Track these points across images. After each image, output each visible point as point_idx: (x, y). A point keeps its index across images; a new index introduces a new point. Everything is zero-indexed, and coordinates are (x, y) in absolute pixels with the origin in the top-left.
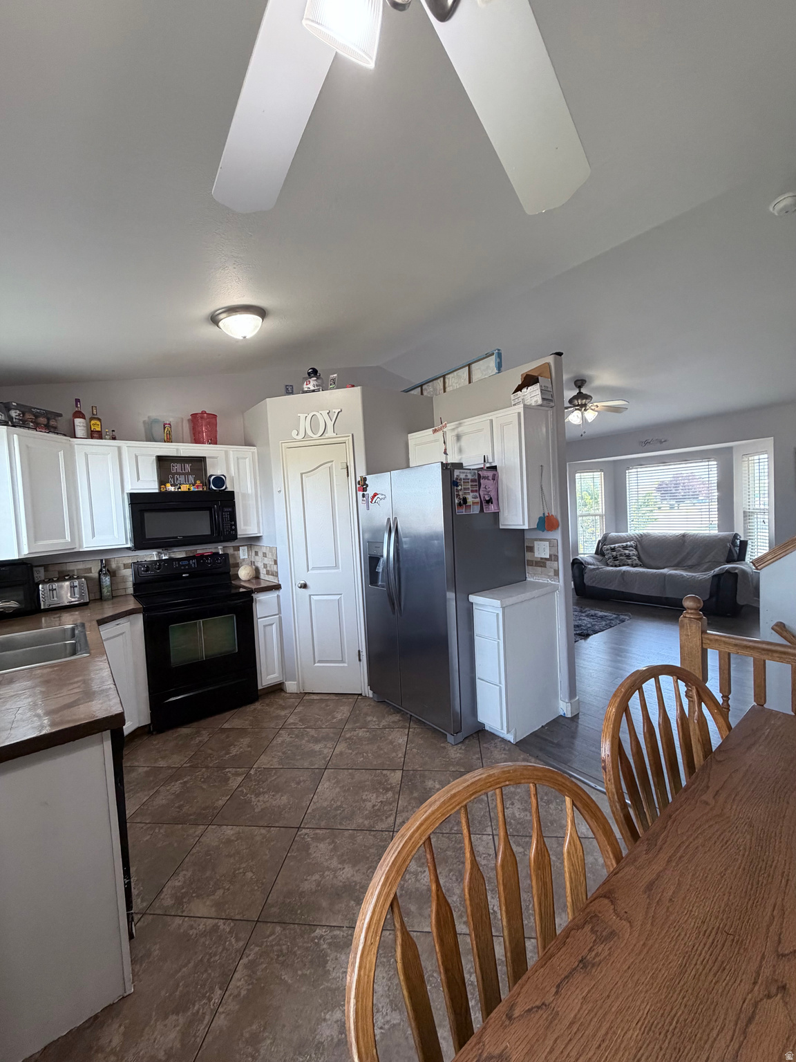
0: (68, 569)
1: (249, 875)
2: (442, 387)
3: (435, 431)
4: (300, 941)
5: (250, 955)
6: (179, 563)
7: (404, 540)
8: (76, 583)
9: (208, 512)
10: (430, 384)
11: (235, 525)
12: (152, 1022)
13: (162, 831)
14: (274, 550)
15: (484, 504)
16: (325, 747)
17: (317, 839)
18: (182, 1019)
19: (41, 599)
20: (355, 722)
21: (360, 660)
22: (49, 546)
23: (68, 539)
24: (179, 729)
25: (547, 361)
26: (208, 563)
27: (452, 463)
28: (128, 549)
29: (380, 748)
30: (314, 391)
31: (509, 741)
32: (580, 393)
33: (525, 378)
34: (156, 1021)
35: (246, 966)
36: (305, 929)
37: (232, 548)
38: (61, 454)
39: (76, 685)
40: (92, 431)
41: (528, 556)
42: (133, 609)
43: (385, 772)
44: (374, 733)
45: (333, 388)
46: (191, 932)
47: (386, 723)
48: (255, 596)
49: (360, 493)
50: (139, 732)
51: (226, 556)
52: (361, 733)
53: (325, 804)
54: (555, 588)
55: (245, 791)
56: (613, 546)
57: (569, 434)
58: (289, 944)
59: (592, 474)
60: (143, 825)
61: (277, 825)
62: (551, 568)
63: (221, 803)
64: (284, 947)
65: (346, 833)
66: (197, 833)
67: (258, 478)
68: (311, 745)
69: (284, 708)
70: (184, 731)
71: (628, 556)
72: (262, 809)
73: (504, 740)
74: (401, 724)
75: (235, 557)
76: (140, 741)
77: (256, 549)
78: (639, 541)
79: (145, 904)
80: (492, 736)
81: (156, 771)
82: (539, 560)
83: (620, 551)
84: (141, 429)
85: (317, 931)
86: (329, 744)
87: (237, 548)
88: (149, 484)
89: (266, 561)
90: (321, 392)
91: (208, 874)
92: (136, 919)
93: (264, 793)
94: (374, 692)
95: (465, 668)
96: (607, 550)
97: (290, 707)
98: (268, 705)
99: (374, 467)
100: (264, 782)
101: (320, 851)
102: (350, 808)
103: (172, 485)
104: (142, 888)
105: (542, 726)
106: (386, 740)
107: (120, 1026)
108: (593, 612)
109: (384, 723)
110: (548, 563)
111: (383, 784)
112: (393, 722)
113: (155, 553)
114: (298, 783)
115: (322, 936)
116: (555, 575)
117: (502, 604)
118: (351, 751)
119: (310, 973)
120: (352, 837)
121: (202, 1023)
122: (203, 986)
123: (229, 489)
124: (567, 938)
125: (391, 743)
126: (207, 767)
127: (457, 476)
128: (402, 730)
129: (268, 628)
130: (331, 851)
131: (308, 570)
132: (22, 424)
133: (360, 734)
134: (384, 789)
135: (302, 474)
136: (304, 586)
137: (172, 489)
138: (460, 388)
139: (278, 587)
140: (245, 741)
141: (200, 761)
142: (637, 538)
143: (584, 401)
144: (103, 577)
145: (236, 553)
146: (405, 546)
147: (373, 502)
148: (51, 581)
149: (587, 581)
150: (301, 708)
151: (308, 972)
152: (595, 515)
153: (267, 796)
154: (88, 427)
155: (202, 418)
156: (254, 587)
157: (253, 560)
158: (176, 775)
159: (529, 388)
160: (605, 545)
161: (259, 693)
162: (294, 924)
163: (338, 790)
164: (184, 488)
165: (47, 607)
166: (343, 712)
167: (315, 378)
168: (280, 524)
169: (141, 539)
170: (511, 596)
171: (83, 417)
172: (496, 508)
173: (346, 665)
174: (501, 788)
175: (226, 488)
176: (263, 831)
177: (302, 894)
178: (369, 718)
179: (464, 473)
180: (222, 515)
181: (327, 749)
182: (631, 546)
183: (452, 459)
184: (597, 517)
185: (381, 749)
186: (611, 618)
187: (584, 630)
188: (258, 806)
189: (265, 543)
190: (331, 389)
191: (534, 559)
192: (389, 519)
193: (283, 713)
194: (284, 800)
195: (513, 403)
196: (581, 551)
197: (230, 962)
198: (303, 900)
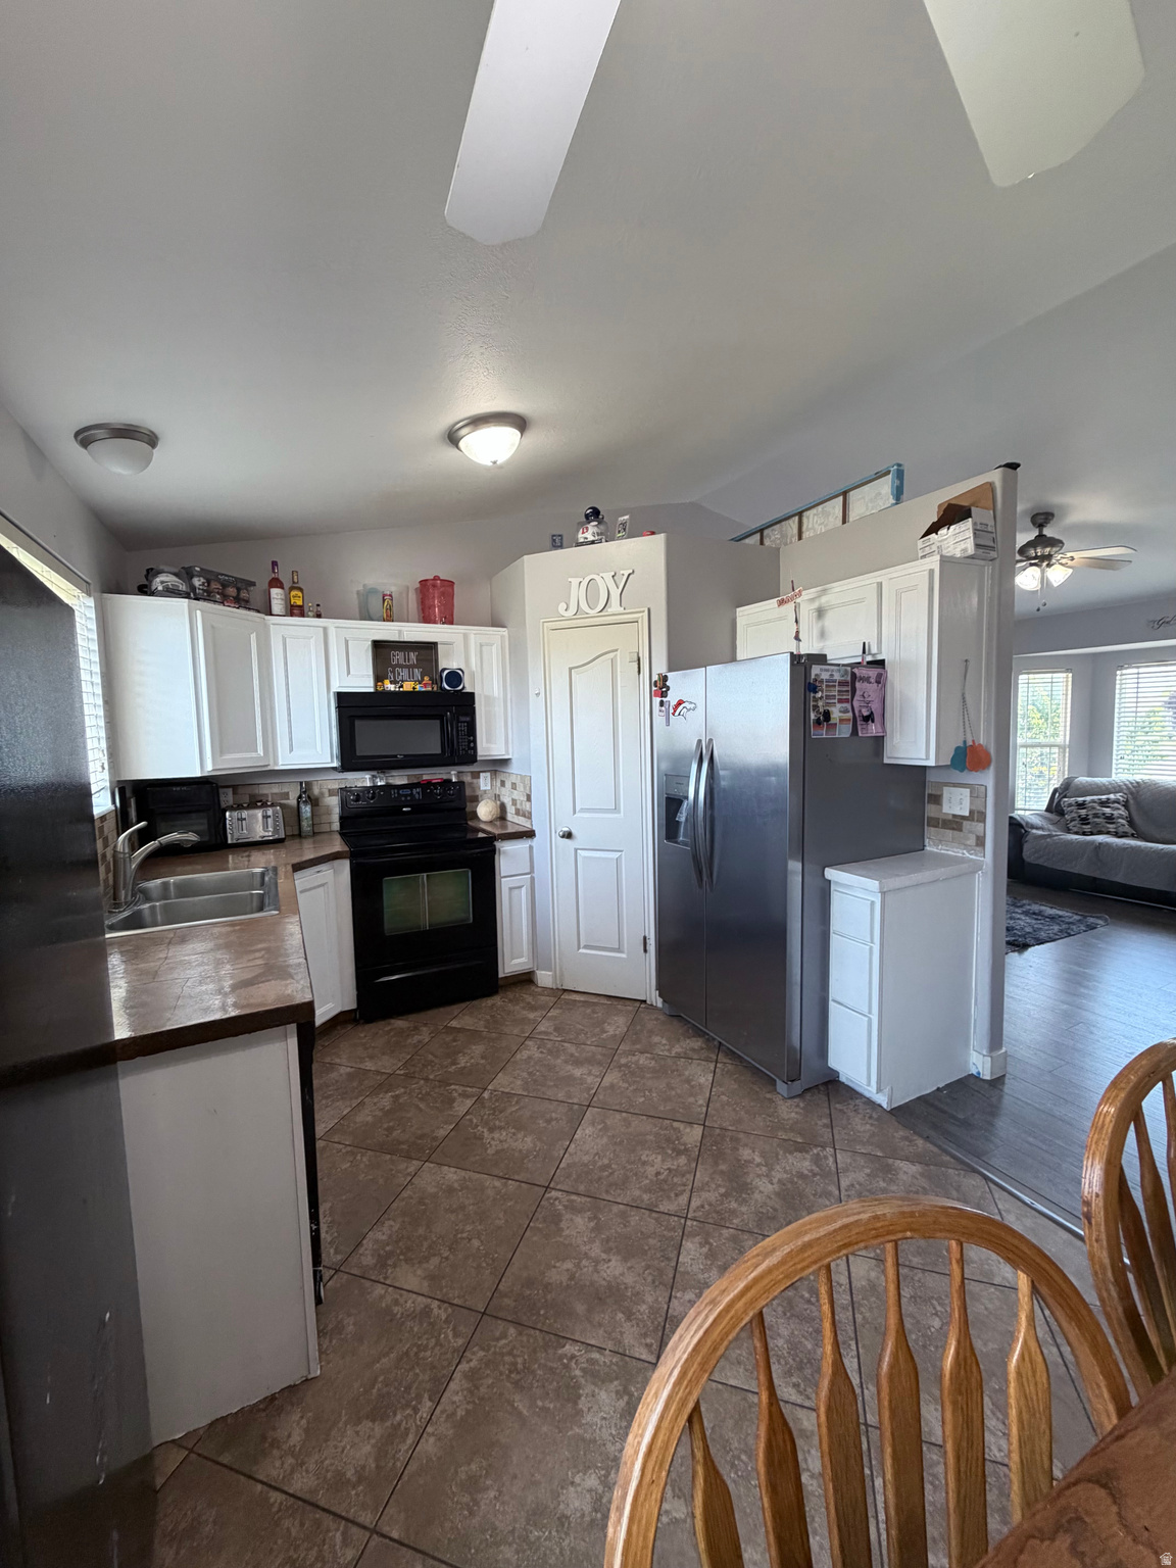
0: (261, 792)
1: (476, 1243)
2: (796, 531)
3: (781, 603)
4: (541, 1355)
5: (471, 1360)
6: (398, 793)
7: (722, 773)
8: (270, 812)
9: (438, 721)
10: (777, 527)
11: (475, 741)
12: (340, 1425)
13: (364, 1159)
14: (527, 780)
15: (859, 723)
16: (590, 1074)
17: (573, 1208)
18: (378, 1430)
19: (228, 831)
20: (634, 1043)
21: (645, 951)
22: (237, 761)
23: (261, 752)
24: (392, 1021)
25: (990, 480)
26: (436, 794)
27: (808, 655)
28: (334, 769)
29: (670, 1087)
30: (593, 542)
31: (880, 1106)
32: (1041, 536)
33: (945, 511)
34: (346, 1424)
35: (465, 1376)
36: (550, 1340)
37: (469, 774)
38: (253, 637)
39: (257, 955)
40: (292, 606)
41: (930, 810)
42: (338, 852)
43: (676, 1124)
44: (663, 1062)
45: (622, 538)
46: (396, 1309)
47: (680, 1050)
48: (498, 844)
49: (657, 700)
50: (339, 1020)
51: (461, 784)
52: (643, 1060)
53: (586, 1159)
54: (977, 867)
55: (475, 1121)
56: (1080, 799)
57: (1020, 607)
58: (526, 1357)
59: (1050, 675)
60: (341, 1146)
61: (516, 1177)
62: (970, 832)
63: (442, 1133)
64: (520, 1360)
65: (615, 1209)
66: (409, 1170)
67: (508, 674)
68: (570, 1067)
69: (533, 1008)
70: (399, 1023)
71: (1110, 819)
72: (497, 1152)
73: (870, 1102)
74: (704, 1054)
75: (475, 788)
76: (343, 1031)
77: (501, 777)
78: (1132, 793)
79: (339, 1257)
80: (851, 1093)
81: (360, 1074)
82: (950, 817)
83: (1094, 808)
84: (354, 602)
85: (567, 1347)
86: (596, 1070)
87: (476, 775)
88: (362, 681)
89: (516, 795)
90: (604, 544)
91: (421, 1231)
92: (326, 1278)
93: (500, 1128)
94: (664, 1001)
95: (812, 980)
96: (1070, 805)
97: (542, 1007)
98: (510, 1001)
99: (680, 660)
100: (501, 1112)
101: (577, 1226)
102: (622, 1172)
103: (391, 683)
104: (336, 1234)
105: (938, 1089)
106: (680, 1075)
107: (302, 1417)
108: (1035, 908)
109: (677, 1049)
110: (966, 824)
111: (673, 1143)
112: (693, 1050)
113: (368, 776)
114: (549, 1121)
115: (573, 1357)
116: (977, 845)
117: (881, 888)
118: (626, 1085)
119: (555, 1407)
120: (623, 1215)
121: (404, 1441)
122: (408, 1388)
123: (468, 689)
124: (1021, 1551)
125: (688, 1081)
126: (427, 1079)
127: (816, 675)
128: (703, 1063)
129: (516, 892)
130: (593, 1230)
131: (575, 812)
132: (206, 596)
133: (641, 1062)
134: (674, 1150)
135: (570, 669)
136: (568, 835)
137: (391, 687)
138: (826, 532)
139: (530, 834)
140: (478, 1049)
141: (417, 1069)
142: (1128, 788)
143: (1048, 549)
144: (302, 806)
145: (475, 781)
146: (723, 783)
147: (677, 713)
148: (240, 807)
149: (1028, 853)
150: (558, 1011)
151: (552, 1406)
152: (1051, 746)
153: (504, 1134)
154: (287, 599)
155: (434, 586)
156: (497, 831)
157: (498, 793)
158: (386, 1084)
159: (952, 527)
160: (1065, 797)
161: (500, 983)
162: (534, 1329)
163: (605, 1140)
164: (408, 686)
165: (235, 842)
166: (617, 1025)
167: (596, 523)
168: (537, 742)
169: (350, 758)
170: (898, 875)
171: (282, 587)
172: (880, 730)
173: (624, 956)
174: (896, 1242)
175: (464, 688)
176: (497, 1183)
177: (547, 1287)
178: (656, 1039)
179: (827, 670)
180: (457, 727)
181: (592, 1077)
182: (1117, 802)
183: (807, 647)
184: (1056, 750)
185: (673, 1089)
186: (1071, 920)
187: (1019, 936)
188: (491, 1146)
189: (514, 769)
190: (619, 538)
191: (942, 817)
192: (700, 741)
193: (532, 1016)
194: (526, 1142)
195: (920, 555)
196: (1019, 804)
197: (445, 1363)
198: (549, 1297)
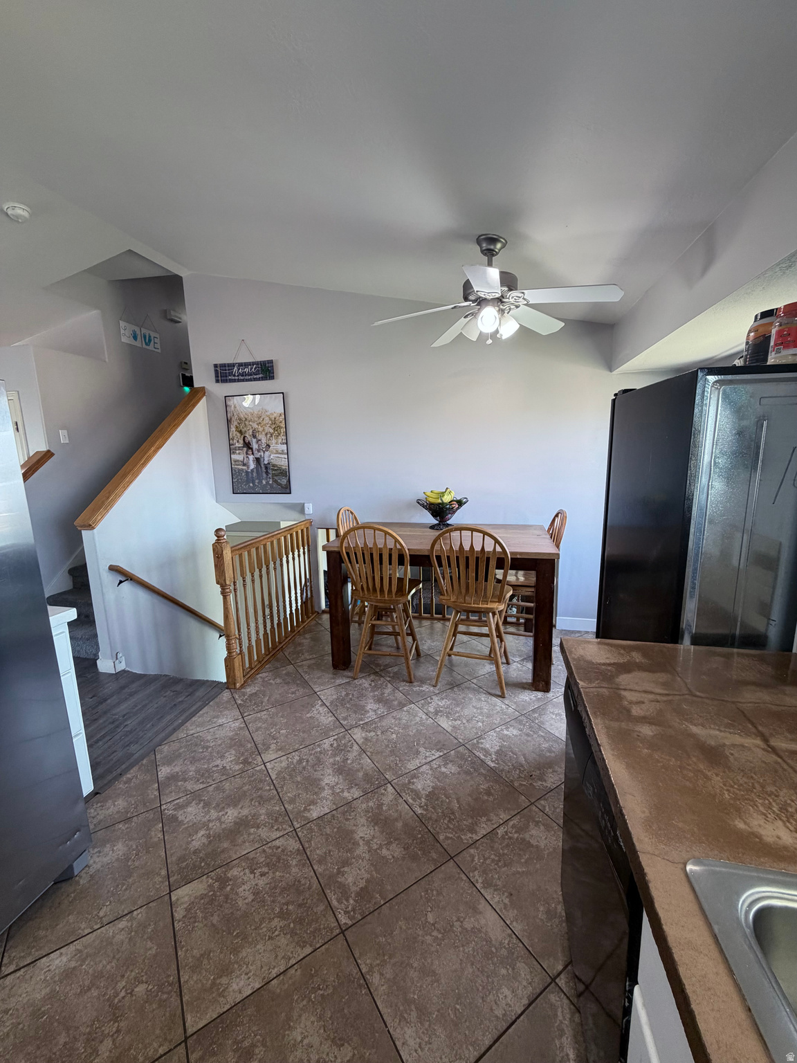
4: (434, 817)
5: (470, 838)
18: (527, 836)
35: (476, 833)
36: (425, 821)
46: (506, 902)
58: (442, 821)
64: (446, 822)
85: (420, 812)
115: (420, 807)
119: (442, 795)
120: (322, 860)
162: (429, 831)
177: (407, 848)
197: (485, 845)
198: (411, 841)
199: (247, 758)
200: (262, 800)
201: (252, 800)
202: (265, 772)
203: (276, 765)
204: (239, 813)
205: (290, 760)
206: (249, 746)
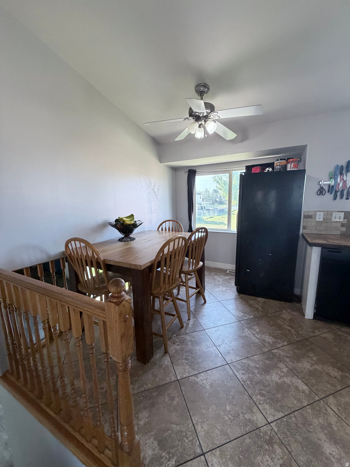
199: (265, 442)
200: (306, 423)
201: (308, 431)
202: (279, 422)
203: (269, 413)
204: (325, 441)
205: (262, 402)
206: (248, 441)
